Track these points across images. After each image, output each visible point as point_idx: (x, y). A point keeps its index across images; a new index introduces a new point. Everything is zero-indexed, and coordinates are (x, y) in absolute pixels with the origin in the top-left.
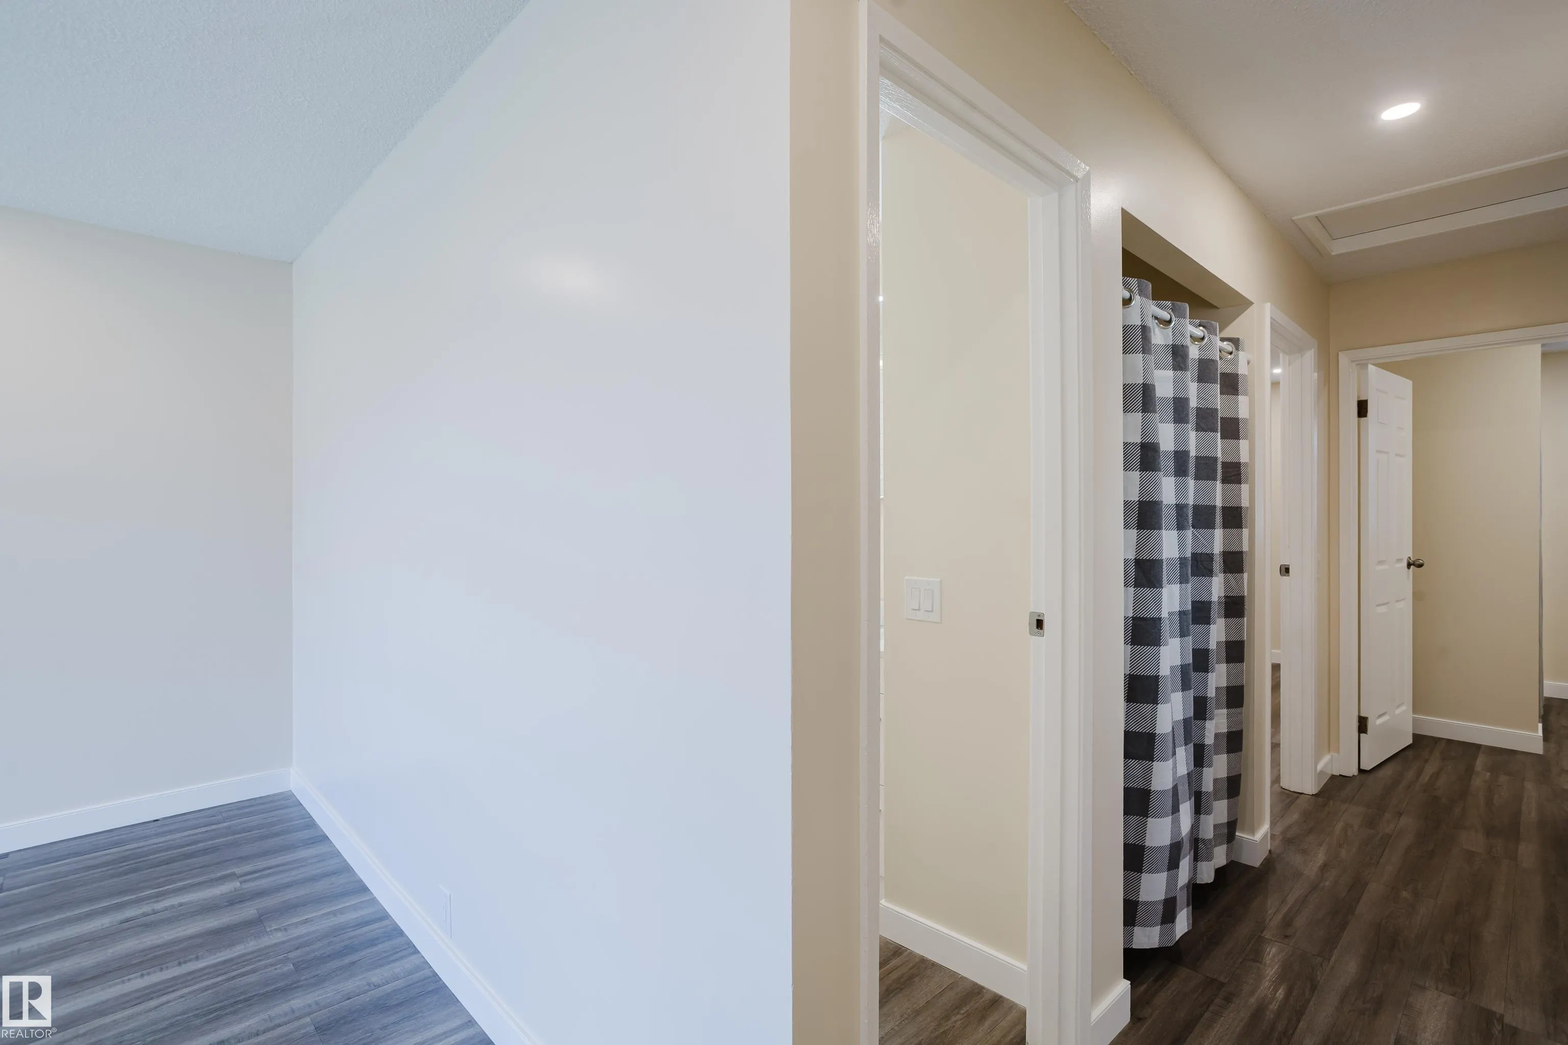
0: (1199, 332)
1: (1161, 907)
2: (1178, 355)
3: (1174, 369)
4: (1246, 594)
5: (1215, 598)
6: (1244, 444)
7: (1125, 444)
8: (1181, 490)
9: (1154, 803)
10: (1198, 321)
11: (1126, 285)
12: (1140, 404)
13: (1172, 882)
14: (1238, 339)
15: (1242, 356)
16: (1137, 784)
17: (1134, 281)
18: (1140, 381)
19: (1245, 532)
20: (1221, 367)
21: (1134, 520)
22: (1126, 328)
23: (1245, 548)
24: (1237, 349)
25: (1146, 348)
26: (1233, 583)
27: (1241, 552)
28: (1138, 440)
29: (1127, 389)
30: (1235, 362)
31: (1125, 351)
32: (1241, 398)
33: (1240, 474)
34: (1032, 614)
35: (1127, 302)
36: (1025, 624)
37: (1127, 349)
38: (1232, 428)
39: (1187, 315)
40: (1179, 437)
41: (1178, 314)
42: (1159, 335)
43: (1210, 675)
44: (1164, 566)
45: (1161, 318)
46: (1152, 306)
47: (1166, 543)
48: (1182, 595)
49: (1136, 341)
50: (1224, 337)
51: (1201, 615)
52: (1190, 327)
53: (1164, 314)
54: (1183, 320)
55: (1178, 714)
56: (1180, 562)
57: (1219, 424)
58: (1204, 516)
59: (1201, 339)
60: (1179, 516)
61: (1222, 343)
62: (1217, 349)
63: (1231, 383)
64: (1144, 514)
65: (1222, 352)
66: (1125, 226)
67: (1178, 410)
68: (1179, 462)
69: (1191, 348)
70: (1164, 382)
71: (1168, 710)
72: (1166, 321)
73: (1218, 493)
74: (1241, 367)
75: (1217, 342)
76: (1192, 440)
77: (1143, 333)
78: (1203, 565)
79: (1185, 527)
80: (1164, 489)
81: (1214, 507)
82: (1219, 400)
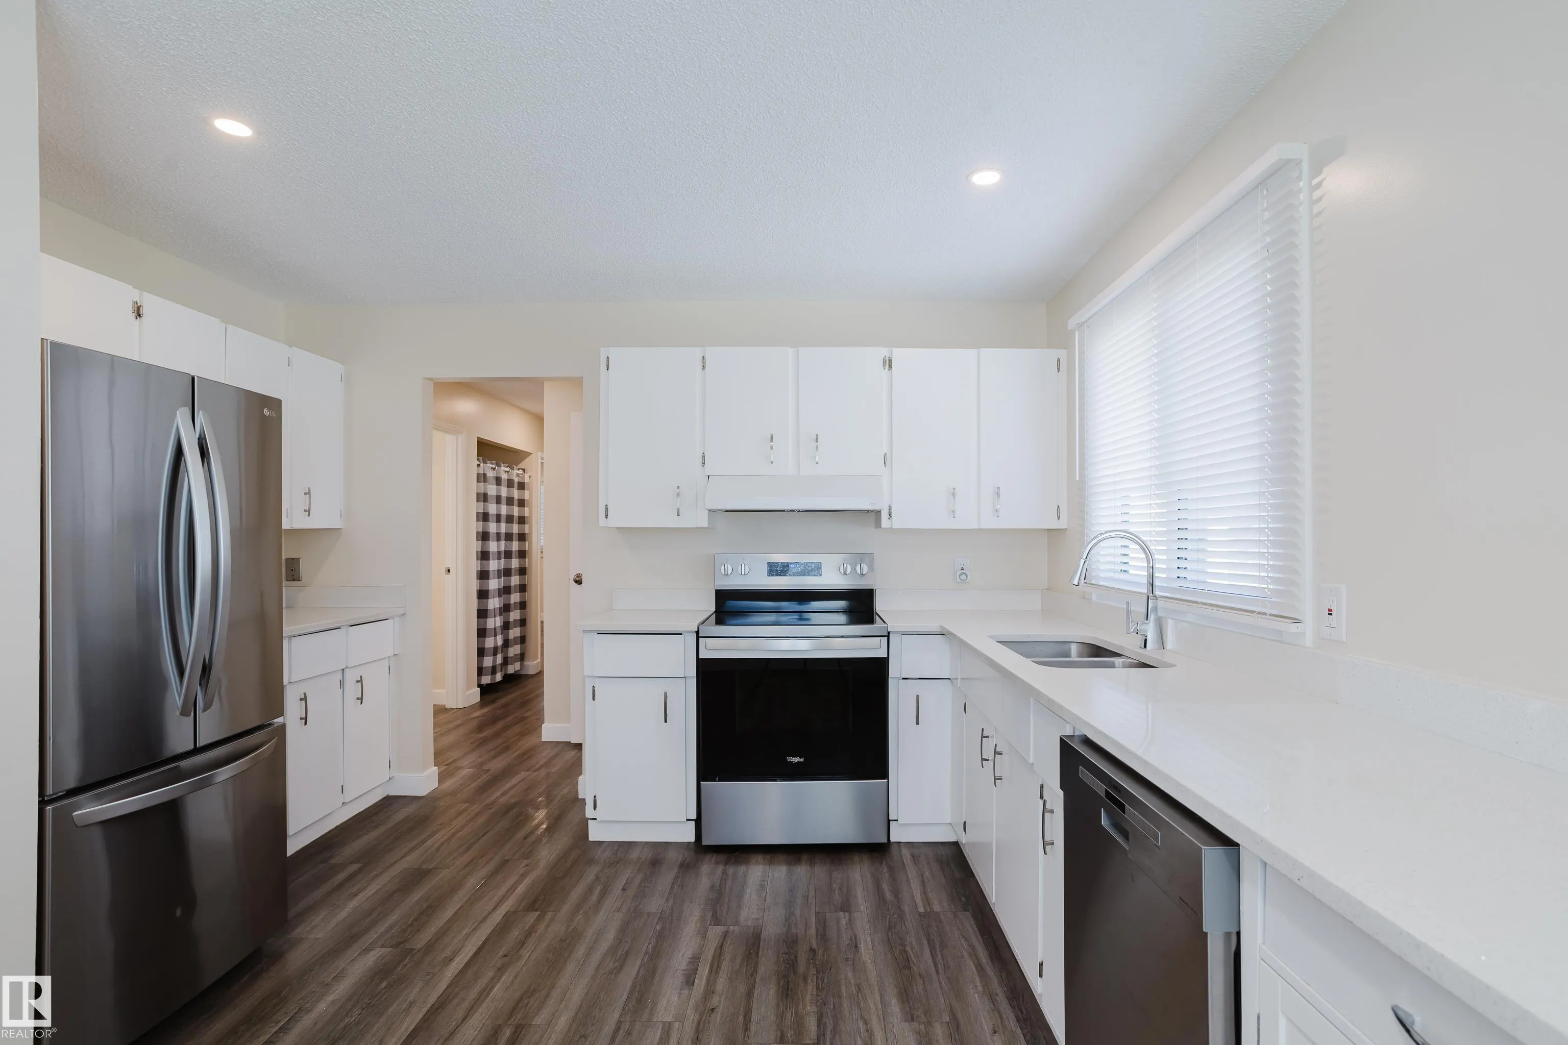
0: (507, 469)
1: (491, 669)
2: (498, 481)
3: (496, 485)
4: (527, 566)
5: (513, 567)
6: (526, 509)
7: (477, 513)
8: (499, 527)
9: (488, 632)
10: (507, 465)
11: (478, 460)
12: (483, 500)
13: (494, 661)
14: (525, 469)
15: (527, 476)
16: (481, 627)
17: (481, 458)
18: (483, 492)
19: (527, 543)
20: (516, 480)
21: (480, 538)
22: (478, 474)
23: (527, 549)
24: (524, 473)
25: (485, 481)
26: (522, 563)
27: (525, 551)
28: (482, 511)
29: (478, 494)
30: (523, 477)
31: (478, 482)
32: (525, 491)
33: (525, 521)
34: (446, 567)
35: (478, 466)
36: (444, 571)
37: (478, 481)
38: (522, 503)
39: (502, 464)
40: (498, 509)
41: (499, 465)
42: (491, 474)
43: (511, 595)
44: (492, 554)
45: (492, 468)
46: (488, 465)
47: (493, 546)
48: (499, 565)
49: (482, 478)
50: (519, 469)
51: (507, 572)
52: (504, 468)
53: (493, 466)
54: (500, 467)
55: (497, 606)
56: (499, 553)
57: (516, 502)
58: (509, 537)
59: (508, 472)
60: (498, 537)
61: (518, 472)
62: (515, 474)
63: (521, 486)
64: (484, 536)
65: (518, 475)
66: (478, 442)
67: (498, 500)
68: (498, 518)
69: (504, 477)
70: (492, 490)
71: (494, 603)
72: (494, 469)
73: (515, 528)
74: (526, 480)
75: (516, 471)
76: (504, 510)
77: (485, 475)
78: (508, 555)
79: (501, 541)
80: (492, 527)
81: (513, 533)
82: (516, 494)
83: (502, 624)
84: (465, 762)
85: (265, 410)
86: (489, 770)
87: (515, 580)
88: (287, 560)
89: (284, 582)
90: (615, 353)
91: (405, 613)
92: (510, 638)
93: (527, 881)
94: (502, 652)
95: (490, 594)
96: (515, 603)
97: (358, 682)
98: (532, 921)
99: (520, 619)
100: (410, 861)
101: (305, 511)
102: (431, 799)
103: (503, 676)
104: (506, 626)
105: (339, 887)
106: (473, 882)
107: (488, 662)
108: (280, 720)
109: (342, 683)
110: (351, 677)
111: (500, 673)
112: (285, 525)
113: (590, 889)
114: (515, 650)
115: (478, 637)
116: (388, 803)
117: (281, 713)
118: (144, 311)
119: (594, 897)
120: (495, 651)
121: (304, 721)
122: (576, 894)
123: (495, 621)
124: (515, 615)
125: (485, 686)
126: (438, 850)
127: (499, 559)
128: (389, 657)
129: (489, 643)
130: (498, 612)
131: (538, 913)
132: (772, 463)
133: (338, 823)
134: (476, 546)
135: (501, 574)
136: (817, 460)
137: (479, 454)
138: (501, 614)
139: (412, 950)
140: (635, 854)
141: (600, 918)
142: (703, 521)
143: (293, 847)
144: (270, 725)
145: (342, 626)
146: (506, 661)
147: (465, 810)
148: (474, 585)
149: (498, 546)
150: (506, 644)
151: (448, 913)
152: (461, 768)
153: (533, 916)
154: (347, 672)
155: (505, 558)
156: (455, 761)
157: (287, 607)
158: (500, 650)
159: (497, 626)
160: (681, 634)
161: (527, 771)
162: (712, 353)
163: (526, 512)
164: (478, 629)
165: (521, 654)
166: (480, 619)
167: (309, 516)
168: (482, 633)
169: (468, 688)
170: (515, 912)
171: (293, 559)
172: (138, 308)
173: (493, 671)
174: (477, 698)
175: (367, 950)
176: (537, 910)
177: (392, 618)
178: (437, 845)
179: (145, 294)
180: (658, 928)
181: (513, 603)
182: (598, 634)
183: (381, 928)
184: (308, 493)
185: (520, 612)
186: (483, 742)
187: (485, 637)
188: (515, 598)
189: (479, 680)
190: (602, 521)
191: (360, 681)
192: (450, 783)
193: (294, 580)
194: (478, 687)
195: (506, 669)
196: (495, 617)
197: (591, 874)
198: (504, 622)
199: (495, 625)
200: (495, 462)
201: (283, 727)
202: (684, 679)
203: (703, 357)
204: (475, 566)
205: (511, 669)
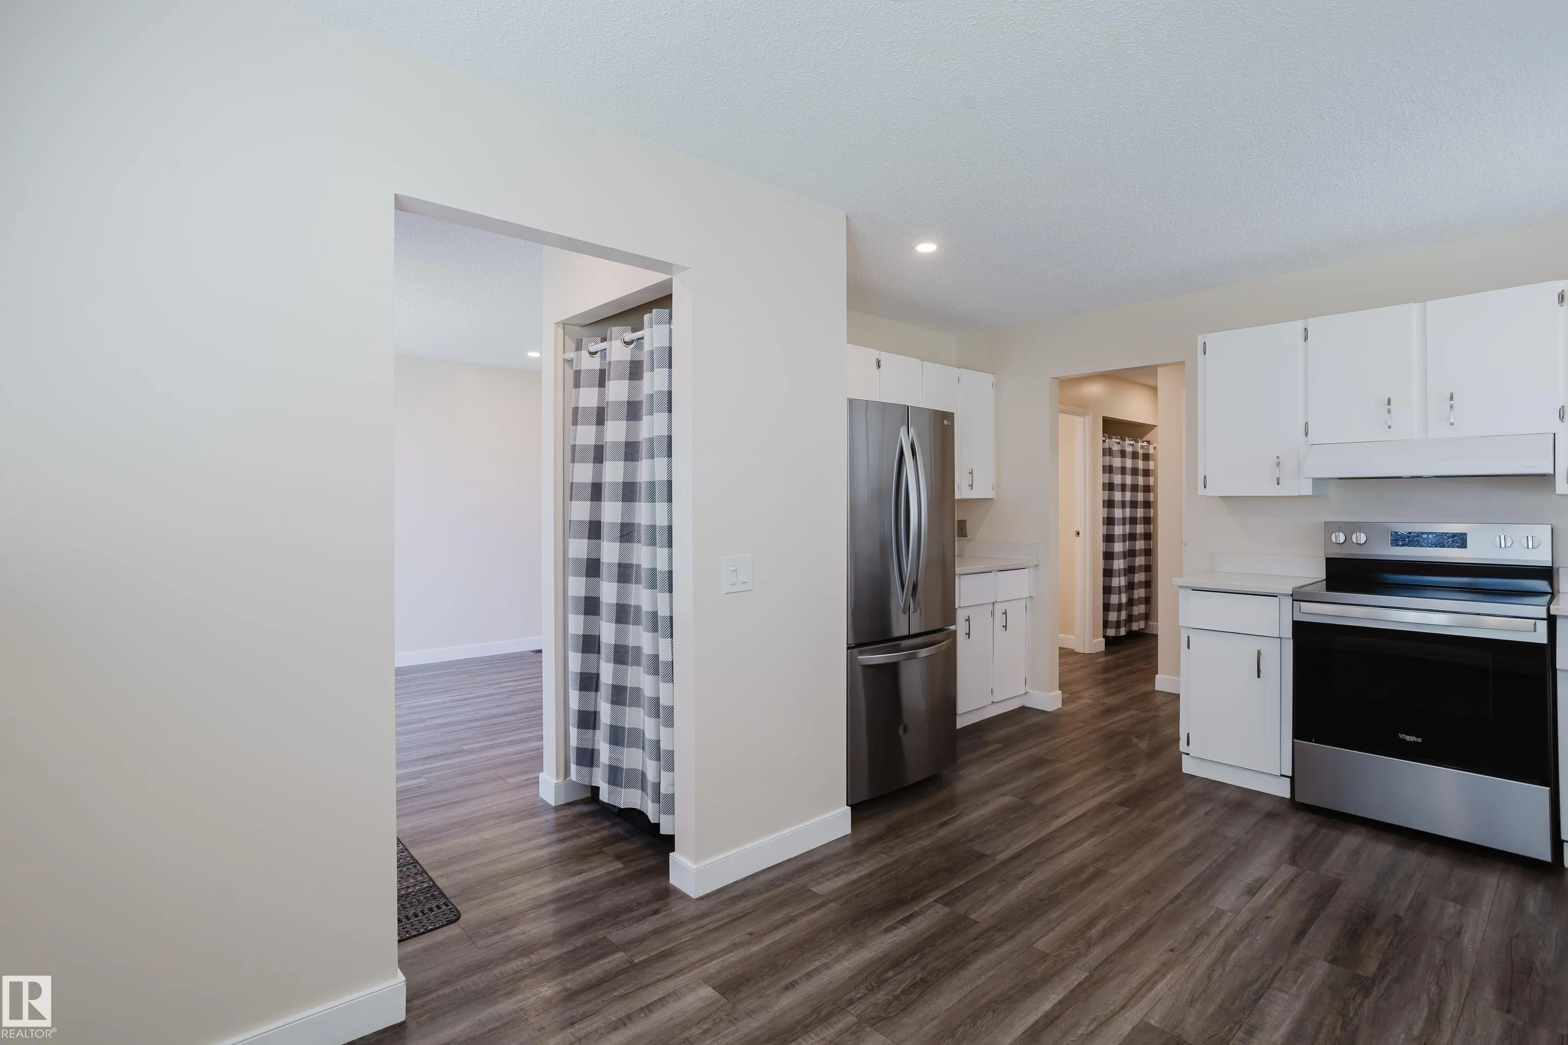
0: (1132, 443)
1: (1115, 623)
2: (1123, 454)
3: (1121, 458)
4: (1152, 532)
5: (1138, 532)
6: (1152, 478)
7: (1103, 483)
8: (1124, 496)
9: (1113, 590)
10: (1132, 439)
11: (1103, 436)
12: (1108, 471)
13: (1119, 616)
14: (1149, 442)
15: (1151, 447)
16: (1107, 585)
17: (1106, 435)
18: (1108, 464)
19: (1152, 510)
20: (1141, 452)
21: (1106, 505)
22: (1103, 449)
23: (1152, 516)
24: (1149, 444)
25: (1111, 454)
26: (1147, 528)
27: (1150, 517)
28: (1107, 482)
29: (1104, 467)
30: (1148, 449)
32: (1151, 462)
33: (1150, 489)
34: (1076, 531)
35: (1104, 441)
36: (1074, 533)
37: (1104, 455)
38: (1147, 473)
39: (1127, 439)
40: (1123, 479)
41: (1124, 440)
42: (1116, 448)
43: (1136, 558)
44: (1117, 520)
45: (1117, 443)
46: (1113, 440)
47: (1118, 513)
48: (1124, 530)
49: (1108, 452)
50: (1143, 442)
51: (1132, 537)
52: (1128, 442)
53: (1118, 441)
54: (1125, 441)
55: (1122, 567)
56: (1124, 519)
57: (1140, 473)
58: (1134, 504)
59: (1133, 445)
60: (1123, 504)
61: (1142, 444)
62: (1140, 446)
63: (1146, 457)
64: (1110, 504)
65: (1142, 447)
66: (1103, 420)
67: (1123, 471)
68: (1123, 487)
69: (1129, 449)
70: (1117, 462)
71: (1119, 564)
72: (1119, 443)
73: (1140, 497)
74: (1151, 451)
75: (1140, 444)
76: (1129, 480)
77: (1110, 449)
78: (1133, 521)
79: (1126, 508)
80: (1117, 496)
81: (1138, 501)
82: (1141, 464)
83: (1127, 584)
84: (1087, 694)
85: (945, 421)
86: (1104, 704)
87: (1140, 545)
88: (958, 521)
89: (956, 537)
90: (1211, 339)
91: (1038, 565)
92: (1134, 598)
93: (1122, 786)
94: (1126, 609)
95: (1116, 556)
96: (1139, 565)
97: (1003, 613)
98: (1122, 812)
99: (1145, 581)
100: (1035, 751)
101: (970, 486)
102: (1055, 714)
103: (1127, 632)
104: (1131, 586)
105: (988, 755)
106: (1079, 777)
107: (1113, 616)
108: (953, 627)
109: (993, 613)
110: (999, 609)
111: (1124, 628)
112: (957, 497)
113: (1176, 805)
114: (1139, 609)
115: (1103, 593)
116: (1023, 711)
117: (954, 623)
118: (882, 364)
119: (1178, 812)
120: (1119, 608)
121: (968, 636)
122: (1162, 805)
123: (1120, 580)
124: (1139, 577)
125: (1111, 638)
126: (1056, 749)
127: (1124, 524)
128: (1026, 598)
129: (1114, 599)
130: (1122, 572)
131: (1128, 809)
132: (1389, 427)
133: (989, 716)
134: (1102, 513)
135: (1126, 539)
136: (1452, 421)
137: (1105, 431)
138: (1125, 575)
139: (1032, 804)
140: (1225, 793)
141: (1181, 826)
142: (1307, 489)
143: (961, 723)
144: (947, 629)
145: (993, 570)
146: (1130, 619)
147: (1081, 728)
148: (1101, 546)
149: (1123, 513)
150: (1131, 602)
151: (1059, 790)
152: (1081, 698)
153: (1122, 810)
154: (996, 605)
155: (1130, 524)
156: (1078, 692)
157: (958, 556)
158: (1124, 607)
159: (1121, 585)
160: (1276, 596)
161: (1137, 710)
162: (1313, 324)
163: (1151, 481)
164: (1103, 586)
165: (1145, 613)
166: (1106, 578)
167: (972, 489)
168: (1107, 590)
169: (1094, 637)
170: (1110, 804)
171: (962, 521)
172: (879, 362)
173: (1118, 625)
174: (1102, 648)
175: (1003, 795)
176: (1127, 807)
177: (1029, 568)
178: (1056, 746)
179: (883, 353)
180: (1232, 849)
181: (1138, 565)
182: (1193, 590)
183: (1013, 785)
184: (971, 473)
185: (1145, 575)
186: (1106, 681)
187: (1110, 594)
188: (1140, 561)
189: (1105, 632)
190: (1201, 491)
191: (1005, 613)
192: (1071, 707)
193: (962, 536)
194: (1103, 638)
195: (1131, 626)
196: (1119, 577)
197: (1178, 796)
198: (1129, 583)
199: (1119, 584)
200: (1119, 437)
201: (955, 632)
202: (1279, 639)
203: (1306, 329)
204: (1101, 530)
205: (1135, 626)
